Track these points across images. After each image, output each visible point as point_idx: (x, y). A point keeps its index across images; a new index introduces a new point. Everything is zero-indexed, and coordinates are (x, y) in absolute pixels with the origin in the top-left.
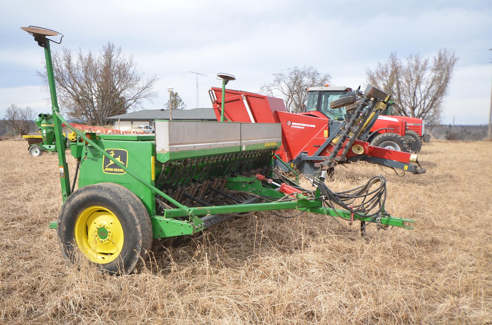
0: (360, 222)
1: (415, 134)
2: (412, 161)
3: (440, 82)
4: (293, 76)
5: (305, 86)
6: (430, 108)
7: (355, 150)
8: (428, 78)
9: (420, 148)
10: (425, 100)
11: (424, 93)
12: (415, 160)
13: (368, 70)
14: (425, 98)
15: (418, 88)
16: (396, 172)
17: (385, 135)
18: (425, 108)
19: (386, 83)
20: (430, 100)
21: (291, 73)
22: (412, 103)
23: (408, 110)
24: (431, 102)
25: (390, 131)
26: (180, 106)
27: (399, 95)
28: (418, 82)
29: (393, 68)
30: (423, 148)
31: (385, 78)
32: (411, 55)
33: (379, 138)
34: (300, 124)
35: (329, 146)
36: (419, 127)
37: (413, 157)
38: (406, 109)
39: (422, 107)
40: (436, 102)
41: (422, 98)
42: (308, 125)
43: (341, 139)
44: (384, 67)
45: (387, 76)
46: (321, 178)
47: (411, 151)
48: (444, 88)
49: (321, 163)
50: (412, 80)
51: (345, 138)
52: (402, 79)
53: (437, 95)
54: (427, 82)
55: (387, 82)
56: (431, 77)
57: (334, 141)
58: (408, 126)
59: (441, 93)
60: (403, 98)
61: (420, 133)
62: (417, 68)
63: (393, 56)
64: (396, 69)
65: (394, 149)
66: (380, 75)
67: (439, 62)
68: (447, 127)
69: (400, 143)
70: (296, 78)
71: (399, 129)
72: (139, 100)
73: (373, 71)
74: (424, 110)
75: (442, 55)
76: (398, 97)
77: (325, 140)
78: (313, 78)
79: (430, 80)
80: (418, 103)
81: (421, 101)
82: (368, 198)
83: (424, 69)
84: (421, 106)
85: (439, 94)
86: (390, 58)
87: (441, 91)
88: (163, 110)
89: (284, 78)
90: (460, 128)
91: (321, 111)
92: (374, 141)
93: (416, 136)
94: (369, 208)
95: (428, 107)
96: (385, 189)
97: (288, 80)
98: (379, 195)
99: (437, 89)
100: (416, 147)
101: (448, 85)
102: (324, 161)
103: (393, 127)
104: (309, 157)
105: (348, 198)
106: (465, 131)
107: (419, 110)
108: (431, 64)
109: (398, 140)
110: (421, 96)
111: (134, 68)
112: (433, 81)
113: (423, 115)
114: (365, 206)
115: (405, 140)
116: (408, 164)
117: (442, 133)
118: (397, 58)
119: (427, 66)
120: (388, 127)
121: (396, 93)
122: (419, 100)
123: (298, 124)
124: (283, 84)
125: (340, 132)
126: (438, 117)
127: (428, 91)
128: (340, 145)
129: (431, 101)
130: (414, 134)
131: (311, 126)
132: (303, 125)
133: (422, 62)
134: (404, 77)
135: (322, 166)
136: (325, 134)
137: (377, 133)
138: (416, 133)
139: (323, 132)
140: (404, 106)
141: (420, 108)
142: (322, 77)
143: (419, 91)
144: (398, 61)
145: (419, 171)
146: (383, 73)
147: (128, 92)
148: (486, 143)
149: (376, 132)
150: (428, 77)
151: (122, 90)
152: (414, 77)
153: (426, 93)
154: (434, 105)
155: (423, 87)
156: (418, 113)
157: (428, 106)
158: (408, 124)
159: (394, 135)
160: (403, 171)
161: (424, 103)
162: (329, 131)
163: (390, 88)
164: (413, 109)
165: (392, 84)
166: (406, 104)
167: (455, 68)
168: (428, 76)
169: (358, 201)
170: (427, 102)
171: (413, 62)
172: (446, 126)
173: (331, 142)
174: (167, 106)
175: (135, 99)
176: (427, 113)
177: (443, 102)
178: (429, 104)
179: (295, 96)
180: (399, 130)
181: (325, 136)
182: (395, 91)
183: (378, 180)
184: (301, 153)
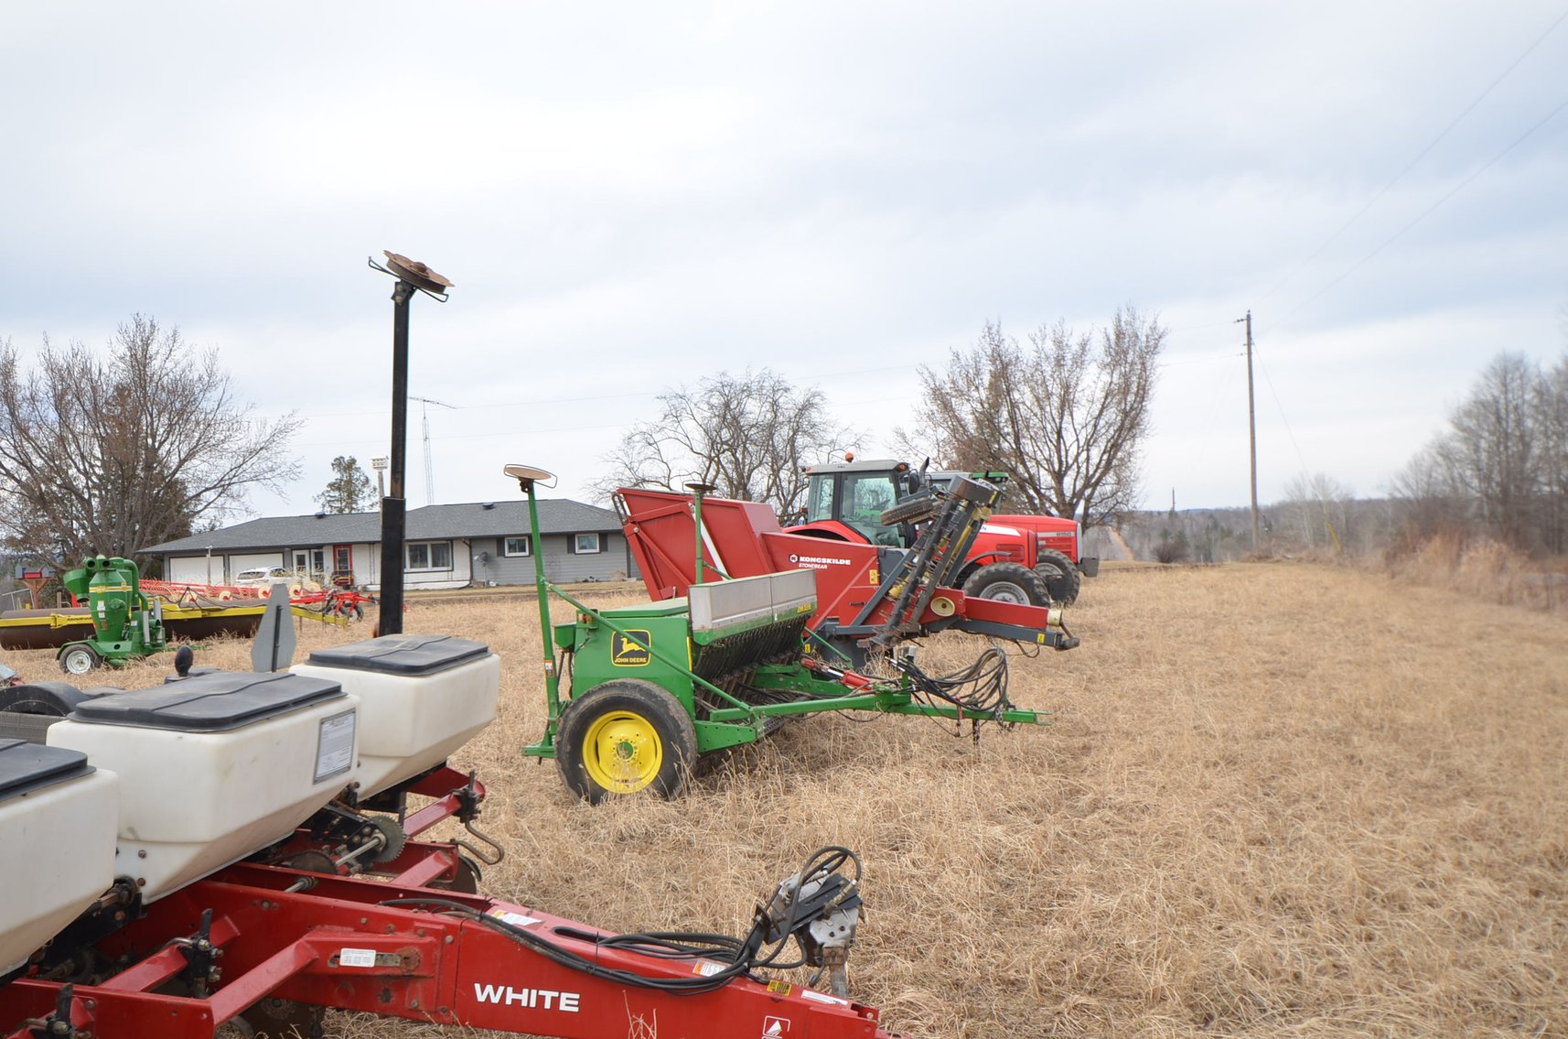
0: (971, 720)
1: (1062, 556)
2: (1052, 625)
3: (1126, 399)
4: (717, 400)
5: (752, 426)
6: (1104, 474)
7: (937, 609)
8: (1093, 388)
9: (1077, 592)
10: (1088, 450)
11: (1084, 431)
12: (1057, 622)
13: (926, 372)
14: (1088, 445)
15: (1067, 418)
16: (1023, 650)
17: (993, 568)
18: (1091, 472)
19: (979, 407)
20: (1103, 448)
21: (711, 391)
22: (1056, 460)
23: (1046, 479)
24: (1105, 457)
25: (1003, 559)
26: (364, 498)
27: (1017, 440)
28: (1066, 403)
29: (994, 363)
30: (1086, 589)
31: (975, 394)
32: (1042, 327)
33: (980, 577)
34: (818, 560)
35: (884, 602)
36: (1069, 539)
37: (1054, 614)
38: (1039, 479)
39: (1083, 470)
40: (1120, 455)
41: (1081, 444)
42: (835, 561)
43: (907, 589)
44: (971, 362)
45: (981, 388)
46: (908, 658)
47: (1051, 601)
48: (1138, 415)
49: (871, 639)
50: (1049, 395)
51: (915, 586)
52: (1024, 395)
53: (1119, 436)
54: (1090, 398)
55: (982, 405)
56: (1100, 385)
57: (893, 592)
58: (1043, 539)
59: (1130, 429)
60: (1028, 446)
61: (1073, 555)
62: (1059, 362)
63: (994, 331)
64: (1005, 366)
65: (1014, 602)
66: (962, 383)
67: (1117, 344)
68: (1166, 517)
69: (1027, 585)
70: (727, 405)
71: (1024, 552)
72: (235, 488)
73: (942, 377)
74: (1088, 478)
75: (1123, 324)
76: (1014, 446)
77: (872, 591)
78: (774, 404)
79: (1100, 395)
80: (1070, 462)
81: (1078, 454)
82: (981, 683)
83: (1079, 361)
84: (1079, 468)
85: (1124, 433)
86: (984, 337)
87: (1130, 424)
88: (321, 517)
89: (692, 406)
90: (1201, 520)
91: (845, 519)
92: (968, 584)
93: (1063, 564)
94: (984, 697)
95: (1099, 471)
96: (1005, 668)
97: (703, 413)
98: (998, 677)
99: (1119, 418)
100: (1063, 591)
101: (1148, 405)
102: (874, 634)
103: (1011, 549)
104: (842, 628)
105: (951, 685)
106: (1216, 526)
107: (1075, 480)
108: (1097, 350)
109: (1022, 579)
110: (1078, 440)
111: (220, 390)
112: (1106, 398)
113: (1088, 492)
114: (977, 695)
115: (1038, 574)
116: (1043, 631)
117: (1149, 535)
118: (1003, 336)
119: (1088, 358)
120: (998, 550)
121: (1008, 434)
122: (1073, 451)
123: (813, 560)
124: (689, 425)
125: (904, 573)
126: (1128, 495)
127: (1095, 426)
128: (907, 598)
129: (1104, 452)
130: (1060, 557)
131: (842, 562)
132: (824, 560)
133: (1074, 345)
134: (1027, 390)
135: (874, 645)
136: (871, 577)
137: (975, 566)
138: (1064, 556)
139: (867, 574)
140: (1033, 471)
141: (1078, 472)
142: (800, 400)
143: (1071, 427)
144: (1006, 344)
145: (1067, 644)
146: (970, 382)
147: (204, 467)
148: (1248, 565)
149: (973, 563)
150: (1093, 385)
151: (182, 462)
152: (1055, 389)
153: (1090, 429)
154: (1115, 462)
155: (1081, 414)
156: (1072, 487)
157: (1098, 468)
158: (1040, 535)
159: (1012, 566)
160: (1035, 646)
161: (1088, 459)
162: (879, 572)
163: (991, 421)
164: (1059, 477)
165: (995, 406)
166: (1038, 463)
167: (1159, 360)
168: (1093, 382)
169: (967, 689)
170: (1095, 454)
171: (1049, 347)
172: (1159, 513)
173: (887, 594)
174: (322, 500)
175: (223, 486)
176: (1098, 488)
177: (1139, 455)
178: (1101, 460)
179: (726, 458)
180: (1022, 553)
181: (872, 582)
182: (1006, 430)
183: (994, 655)
184: (825, 619)
